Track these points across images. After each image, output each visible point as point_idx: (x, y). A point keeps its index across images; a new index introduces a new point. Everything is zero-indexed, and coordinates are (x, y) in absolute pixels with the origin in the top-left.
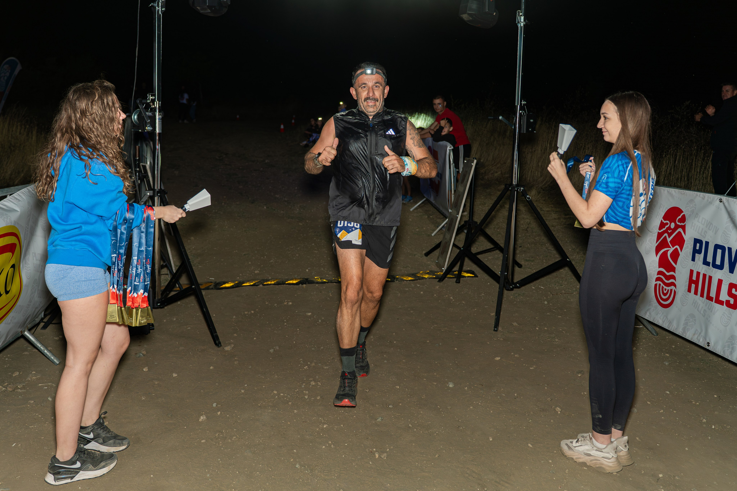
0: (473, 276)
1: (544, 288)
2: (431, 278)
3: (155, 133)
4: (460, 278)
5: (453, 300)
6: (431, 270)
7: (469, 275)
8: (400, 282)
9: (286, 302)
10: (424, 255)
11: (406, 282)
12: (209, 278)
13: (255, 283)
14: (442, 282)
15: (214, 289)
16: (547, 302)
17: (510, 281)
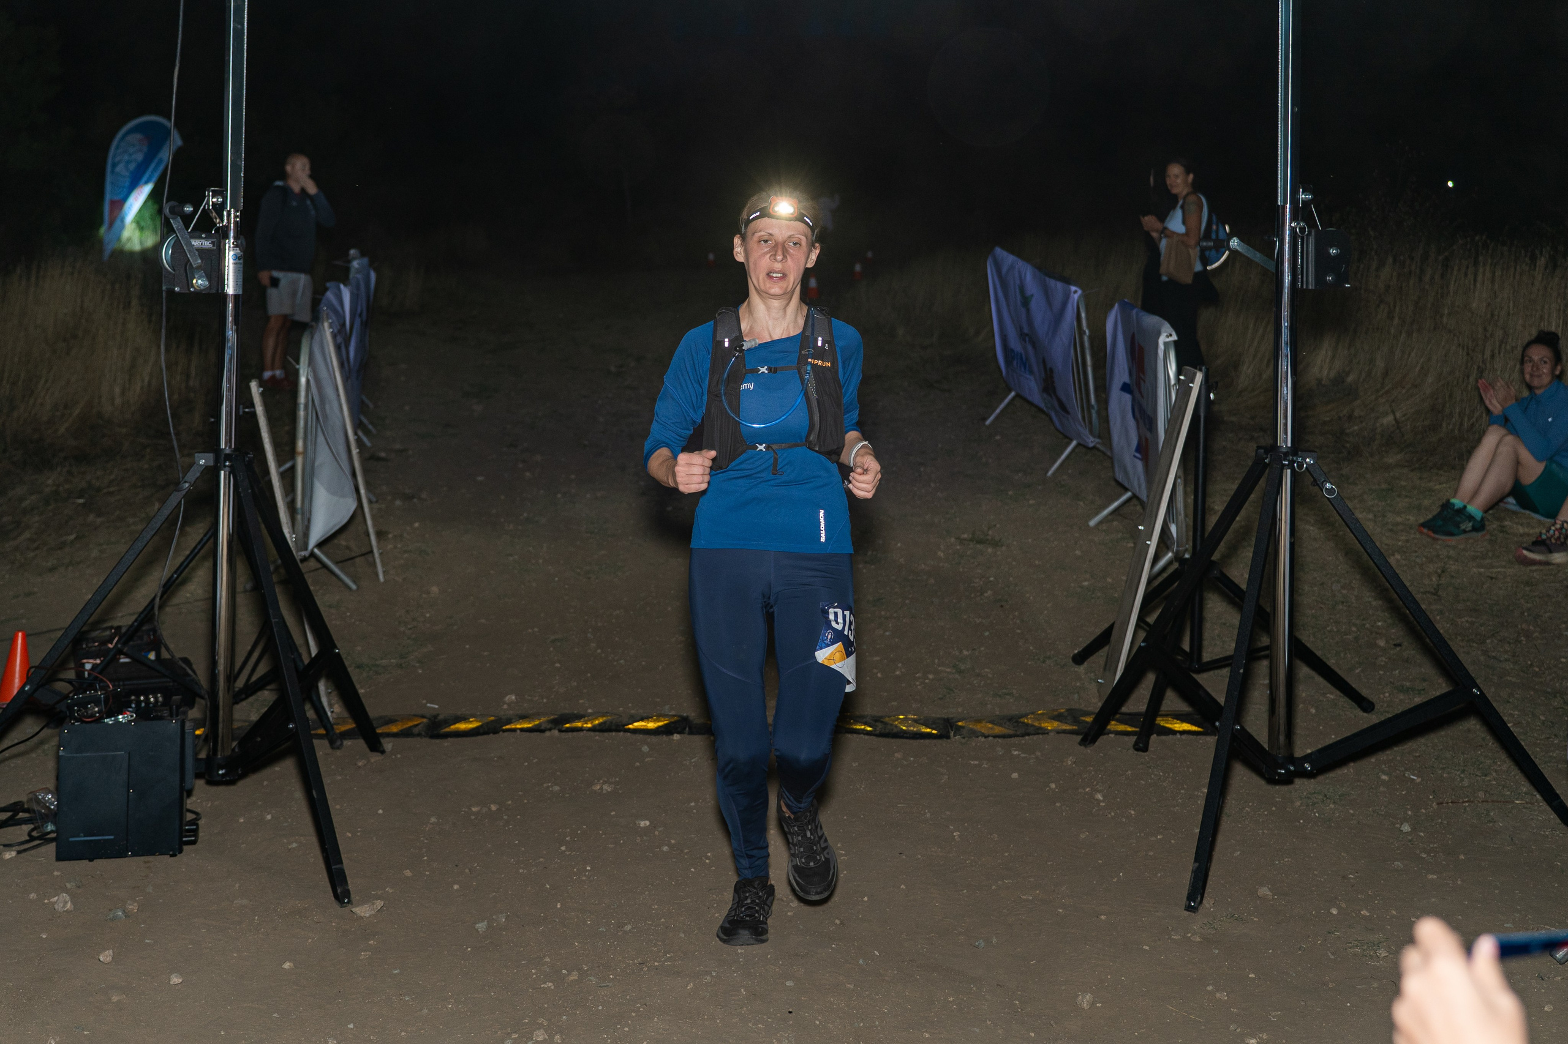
0: (1200, 729)
1: (1418, 780)
2: (1064, 732)
3: (226, 295)
4: (1149, 738)
5: (1102, 803)
6: (1077, 706)
7: (1186, 727)
8: (963, 741)
10: (1071, 660)
11: (983, 739)
12: (427, 703)
13: (539, 725)
14: (1090, 743)
15: (425, 736)
16: (1410, 826)
17: (1282, 751)
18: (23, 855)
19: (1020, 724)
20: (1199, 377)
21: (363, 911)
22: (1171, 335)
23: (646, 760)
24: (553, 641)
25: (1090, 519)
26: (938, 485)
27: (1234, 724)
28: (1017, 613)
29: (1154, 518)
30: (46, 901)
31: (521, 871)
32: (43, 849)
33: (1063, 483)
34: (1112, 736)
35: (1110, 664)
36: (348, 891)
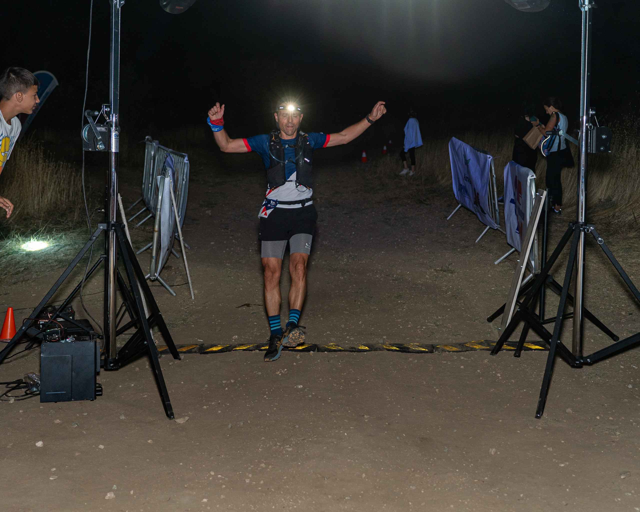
0: (543, 348)
1: (637, 368)
2: (484, 349)
3: (111, 152)
4: (521, 352)
5: (500, 378)
6: (489, 339)
7: (537, 347)
8: (439, 353)
9: (281, 371)
10: (486, 320)
11: (448, 353)
12: (198, 339)
13: (250, 348)
14: (495, 354)
15: (198, 353)
16: (632, 385)
17: (578, 354)
19: (464, 346)
21: (180, 421)
22: (533, 176)
23: (298, 362)
24: (253, 313)
25: (495, 261)
26: (425, 246)
27: (557, 340)
28: (462, 301)
29: (524, 255)
31: (248, 405)
33: (483, 245)
34: (504, 351)
35: (504, 321)
36: (173, 413)
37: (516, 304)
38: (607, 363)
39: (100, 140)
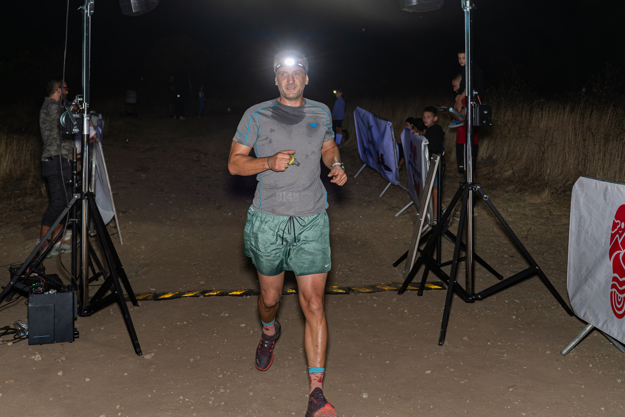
0: (441, 288)
1: (519, 302)
2: (392, 290)
4: (423, 291)
5: (407, 313)
6: (396, 281)
7: (436, 287)
8: (355, 294)
9: (224, 313)
10: (392, 266)
11: (362, 294)
12: (151, 288)
13: (196, 294)
14: (401, 294)
15: (152, 300)
16: (515, 317)
17: (470, 291)
18: (15, 344)
19: (375, 288)
20: (439, 158)
21: (148, 357)
22: (426, 142)
23: (239, 305)
24: (194, 265)
25: (396, 214)
27: (454, 281)
28: (370, 249)
29: (423, 210)
30: (30, 358)
31: (201, 343)
32: (21, 342)
34: (409, 291)
35: (407, 266)
36: (141, 350)
37: (417, 251)
38: (494, 299)
39: (76, 124)
